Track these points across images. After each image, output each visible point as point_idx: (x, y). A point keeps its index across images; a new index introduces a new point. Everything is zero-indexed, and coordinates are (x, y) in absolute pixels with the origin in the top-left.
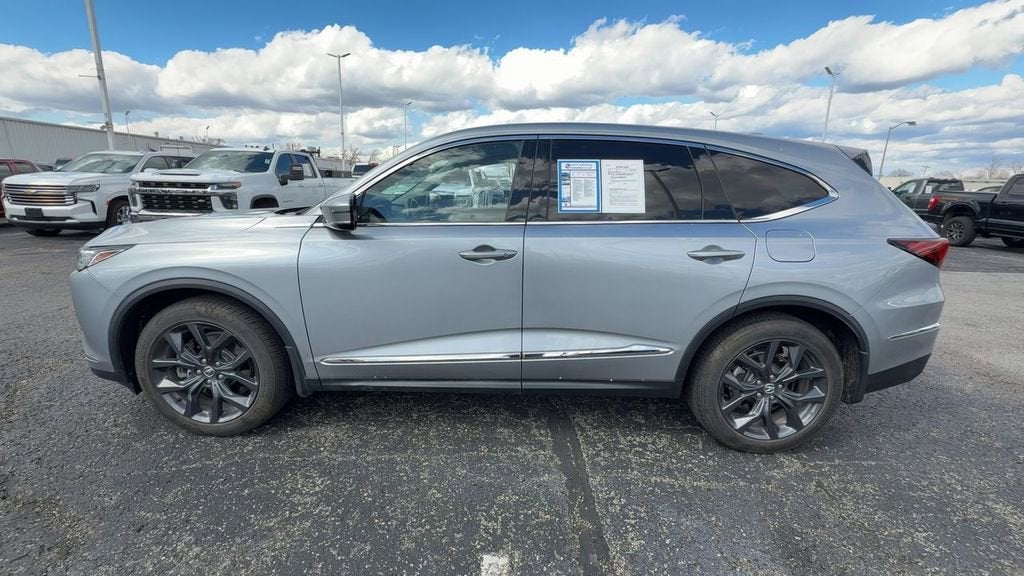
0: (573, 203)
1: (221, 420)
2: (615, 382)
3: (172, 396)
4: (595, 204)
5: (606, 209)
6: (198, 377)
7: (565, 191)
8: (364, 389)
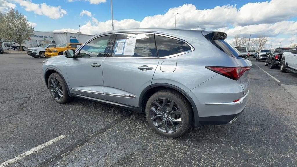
0: (117, 52)
4: (122, 52)
7: (116, 49)
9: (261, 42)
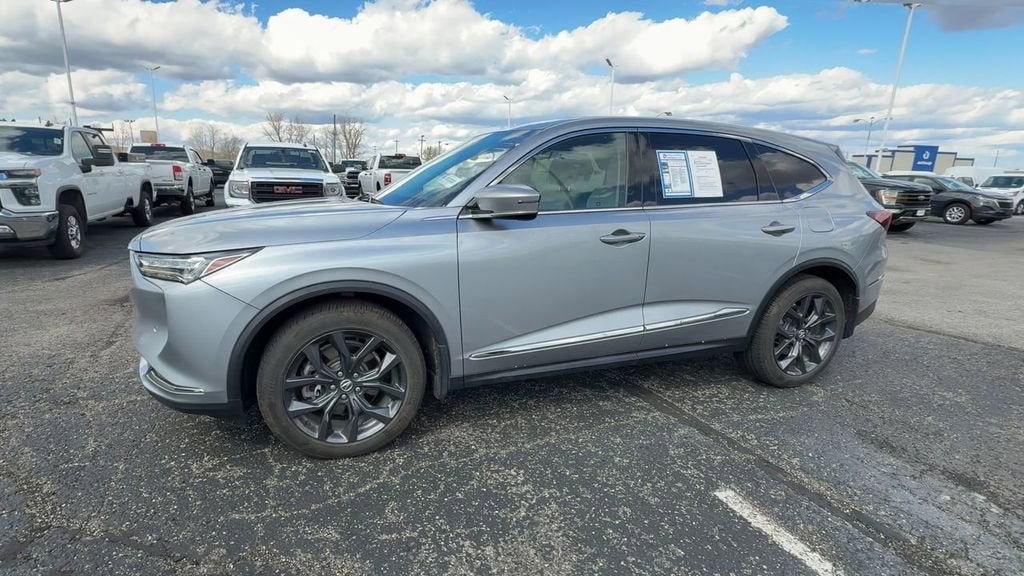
0: (674, 189)
1: (360, 437)
2: (706, 343)
3: (301, 420)
4: (689, 189)
5: (698, 194)
6: (333, 394)
7: (667, 179)
8: (504, 380)
9: (348, 136)
